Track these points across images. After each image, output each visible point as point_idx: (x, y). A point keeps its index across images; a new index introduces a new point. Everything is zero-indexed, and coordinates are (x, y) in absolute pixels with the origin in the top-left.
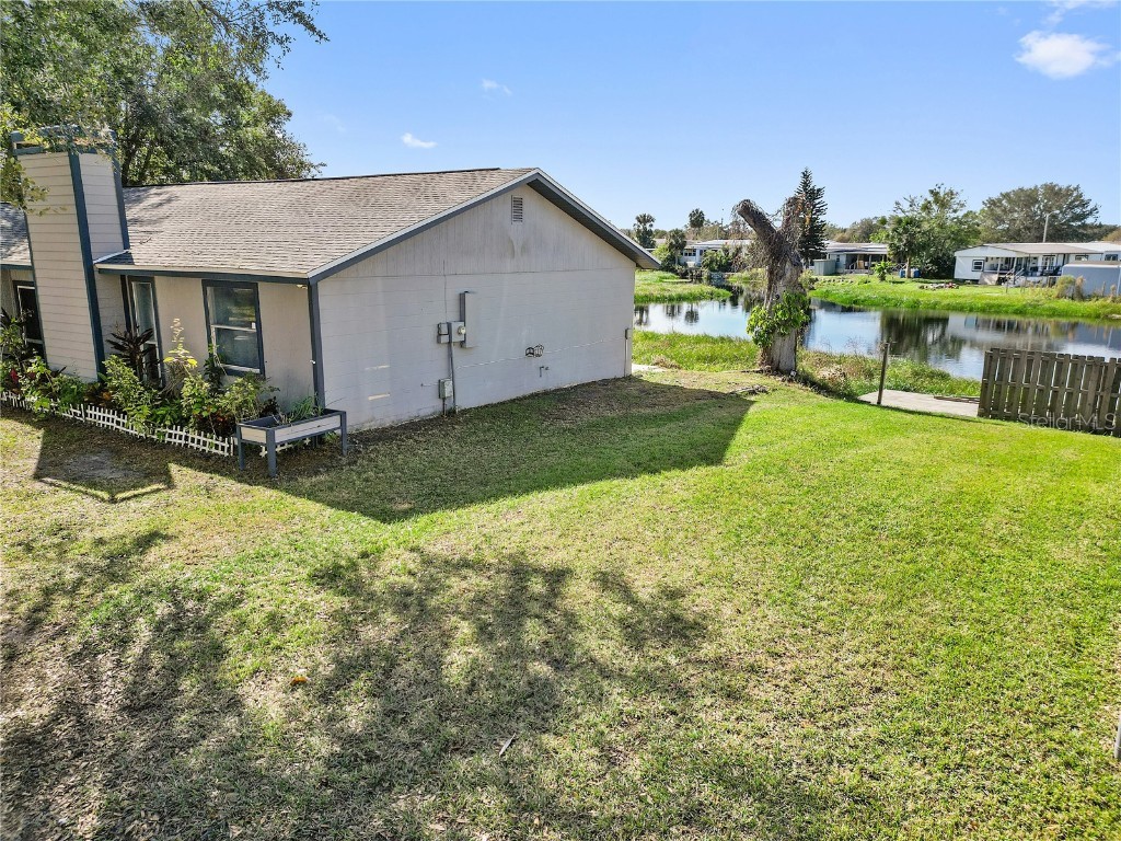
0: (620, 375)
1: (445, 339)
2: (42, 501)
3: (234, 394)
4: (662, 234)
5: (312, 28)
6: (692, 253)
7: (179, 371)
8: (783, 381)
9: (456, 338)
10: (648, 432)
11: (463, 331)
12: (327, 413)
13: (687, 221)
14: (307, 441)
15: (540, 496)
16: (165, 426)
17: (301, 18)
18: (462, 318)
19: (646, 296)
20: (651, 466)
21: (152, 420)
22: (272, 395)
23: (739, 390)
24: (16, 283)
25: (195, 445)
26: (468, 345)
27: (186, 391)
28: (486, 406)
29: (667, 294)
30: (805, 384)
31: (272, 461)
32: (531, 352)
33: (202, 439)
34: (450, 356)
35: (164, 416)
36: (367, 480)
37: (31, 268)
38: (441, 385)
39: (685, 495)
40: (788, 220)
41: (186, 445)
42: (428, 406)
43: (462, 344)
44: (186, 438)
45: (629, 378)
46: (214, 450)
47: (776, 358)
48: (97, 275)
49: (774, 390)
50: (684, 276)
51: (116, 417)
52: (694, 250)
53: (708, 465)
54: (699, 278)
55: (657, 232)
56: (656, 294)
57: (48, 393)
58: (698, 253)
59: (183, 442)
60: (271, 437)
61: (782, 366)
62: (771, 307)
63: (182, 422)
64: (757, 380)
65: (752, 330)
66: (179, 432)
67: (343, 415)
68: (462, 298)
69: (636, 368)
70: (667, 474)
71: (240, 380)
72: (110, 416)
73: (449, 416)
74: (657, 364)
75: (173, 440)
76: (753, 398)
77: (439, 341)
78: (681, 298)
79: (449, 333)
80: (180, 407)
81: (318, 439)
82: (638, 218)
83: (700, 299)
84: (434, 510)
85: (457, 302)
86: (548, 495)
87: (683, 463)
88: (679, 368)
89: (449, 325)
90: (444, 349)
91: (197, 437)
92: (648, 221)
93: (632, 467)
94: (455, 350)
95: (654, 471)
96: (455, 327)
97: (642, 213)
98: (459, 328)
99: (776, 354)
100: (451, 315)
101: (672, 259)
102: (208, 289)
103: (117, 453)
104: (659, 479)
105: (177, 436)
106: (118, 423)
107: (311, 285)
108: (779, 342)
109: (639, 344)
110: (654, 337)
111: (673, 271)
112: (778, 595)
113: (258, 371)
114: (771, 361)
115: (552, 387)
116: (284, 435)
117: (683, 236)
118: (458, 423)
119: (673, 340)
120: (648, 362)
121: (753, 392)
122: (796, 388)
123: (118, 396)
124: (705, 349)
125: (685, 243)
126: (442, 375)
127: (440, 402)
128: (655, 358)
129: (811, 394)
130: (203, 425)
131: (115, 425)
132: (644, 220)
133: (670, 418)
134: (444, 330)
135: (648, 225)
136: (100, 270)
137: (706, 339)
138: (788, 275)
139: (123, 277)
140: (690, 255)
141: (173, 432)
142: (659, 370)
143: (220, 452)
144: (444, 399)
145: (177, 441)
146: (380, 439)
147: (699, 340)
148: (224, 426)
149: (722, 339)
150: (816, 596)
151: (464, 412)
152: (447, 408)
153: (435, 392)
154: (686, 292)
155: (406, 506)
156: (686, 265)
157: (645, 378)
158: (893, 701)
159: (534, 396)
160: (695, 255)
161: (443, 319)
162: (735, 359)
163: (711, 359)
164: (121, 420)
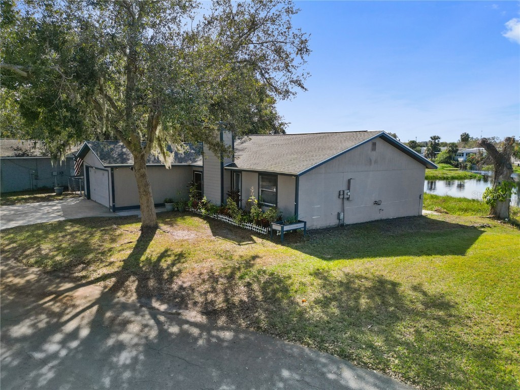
0: (416, 214)
1: (341, 197)
2: (216, 243)
3: (268, 213)
4: (445, 145)
5: (303, 88)
6: (462, 155)
7: (250, 204)
8: (501, 223)
9: (346, 196)
10: (428, 239)
11: (349, 194)
12: (300, 222)
13: (459, 138)
14: (291, 231)
15: (380, 259)
16: (245, 223)
17: (300, 85)
18: (349, 189)
19: (434, 176)
20: (428, 253)
21: (242, 220)
22: (280, 214)
23: (476, 225)
24: (194, 171)
25: (254, 230)
26: (350, 199)
27: (253, 211)
28: (356, 224)
29: (445, 176)
30: (513, 225)
31: (282, 237)
32: (376, 203)
33: (257, 227)
34: (343, 203)
35: (245, 219)
36: (314, 246)
37: (202, 167)
38: (339, 214)
39: (441, 264)
40: (505, 148)
41: (251, 229)
42: (333, 222)
43: (348, 199)
44: (252, 227)
45: (421, 217)
46: (261, 232)
47: (498, 211)
48: (224, 171)
49: (494, 227)
50: (456, 166)
51: (228, 219)
52: (463, 154)
53: (453, 254)
54: (465, 168)
55: (442, 143)
56: (439, 175)
57: (207, 209)
58: (465, 155)
59: (250, 228)
60: (282, 228)
61: (501, 215)
62: (496, 188)
63: (251, 221)
64: (487, 221)
65: (486, 198)
66: (249, 225)
67: (305, 223)
68: (349, 181)
69: (424, 212)
70: (434, 256)
71: (271, 208)
72: (226, 218)
73: (341, 227)
74: (436, 211)
75: (247, 227)
76: (483, 229)
77: (339, 198)
78: (453, 178)
79: (343, 194)
80: (250, 216)
81: (295, 231)
82: (431, 138)
83: (465, 179)
84: (340, 259)
85: (347, 183)
86: (383, 259)
87: (442, 253)
88: (447, 213)
89: (343, 191)
90: (340, 201)
91: (255, 227)
92: (437, 139)
93: (419, 252)
94: (346, 202)
95: (429, 255)
96: (346, 192)
97: (434, 135)
98: (347, 193)
99: (498, 210)
100: (344, 188)
101: (450, 158)
102: (260, 176)
103: (230, 230)
104: (430, 258)
105: (249, 226)
106: (229, 220)
107: (297, 177)
108: (500, 203)
109: (428, 201)
110: (436, 197)
111: (450, 163)
112: (474, 300)
113: (275, 205)
114: (495, 213)
115: (384, 217)
116: (286, 228)
117: (456, 146)
118: (345, 229)
119: (447, 199)
120: (431, 209)
121: (483, 227)
122: (508, 227)
123: (230, 211)
124: (464, 205)
125: (457, 150)
126: (339, 211)
127: (338, 221)
128: (436, 208)
129: (515, 230)
130: (258, 223)
131: (227, 221)
132: (434, 138)
133: (439, 235)
134: (342, 193)
135: (437, 141)
136: (226, 169)
137: (465, 200)
138: (505, 173)
139: (231, 171)
140: (460, 156)
141: (247, 225)
142: (435, 213)
143: (263, 232)
144: (340, 220)
145: (249, 228)
146: (316, 233)
147: (460, 200)
148: (265, 223)
149: (474, 200)
150: (490, 303)
151: (347, 225)
152: (341, 223)
153: (336, 217)
154: (456, 175)
155: (329, 256)
156: (458, 161)
157: (429, 217)
158: (512, 335)
159: (377, 221)
160: (463, 156)
161: (341, 189)
162: (478, 211)
163: (466, 210)
164: (230, 219)
